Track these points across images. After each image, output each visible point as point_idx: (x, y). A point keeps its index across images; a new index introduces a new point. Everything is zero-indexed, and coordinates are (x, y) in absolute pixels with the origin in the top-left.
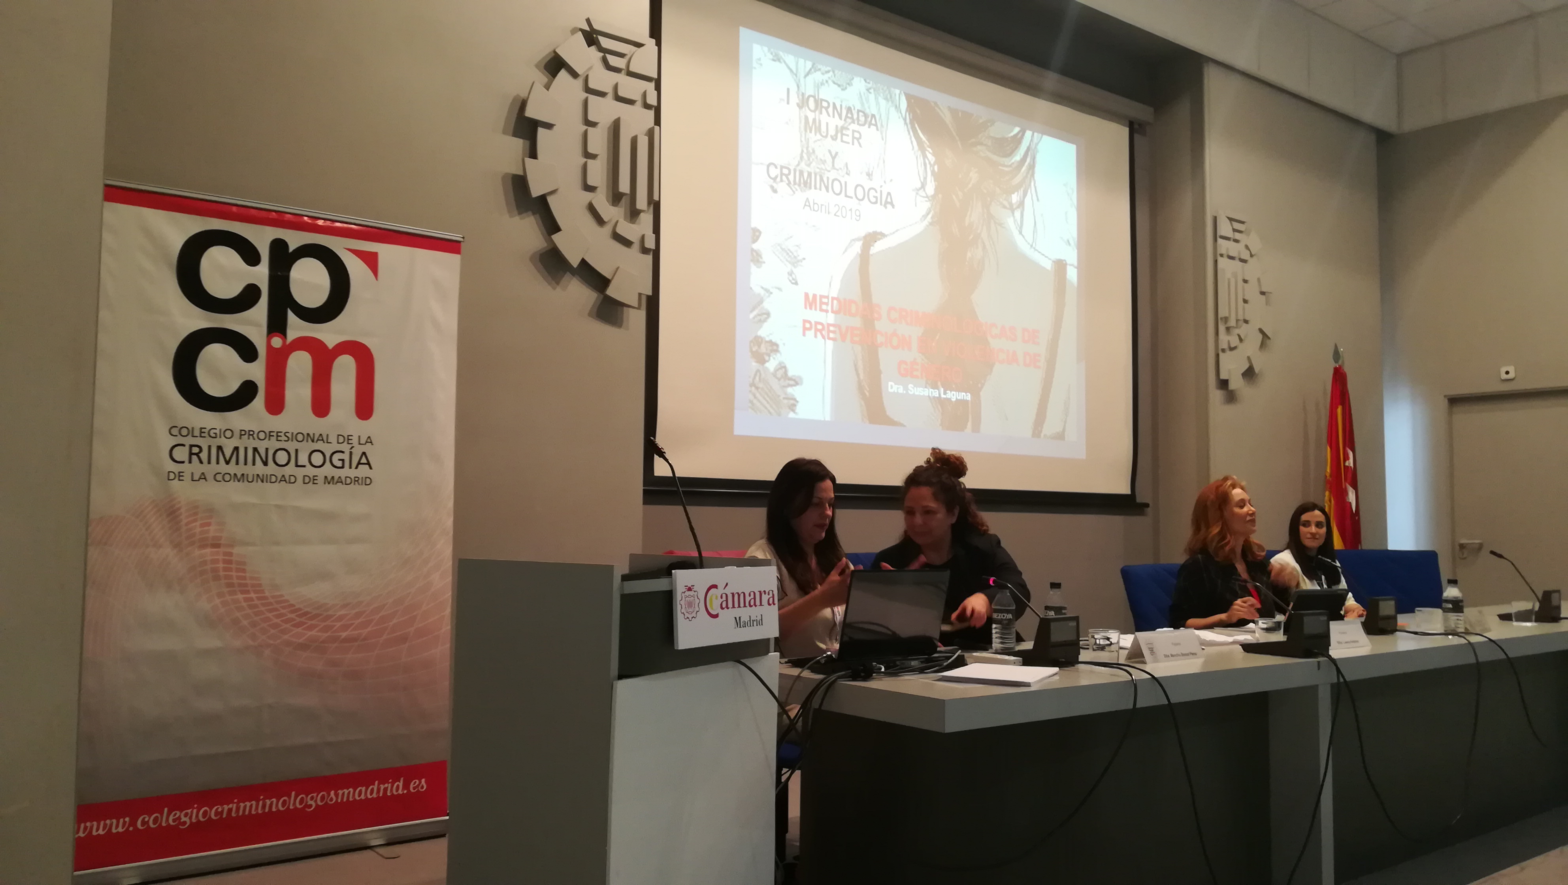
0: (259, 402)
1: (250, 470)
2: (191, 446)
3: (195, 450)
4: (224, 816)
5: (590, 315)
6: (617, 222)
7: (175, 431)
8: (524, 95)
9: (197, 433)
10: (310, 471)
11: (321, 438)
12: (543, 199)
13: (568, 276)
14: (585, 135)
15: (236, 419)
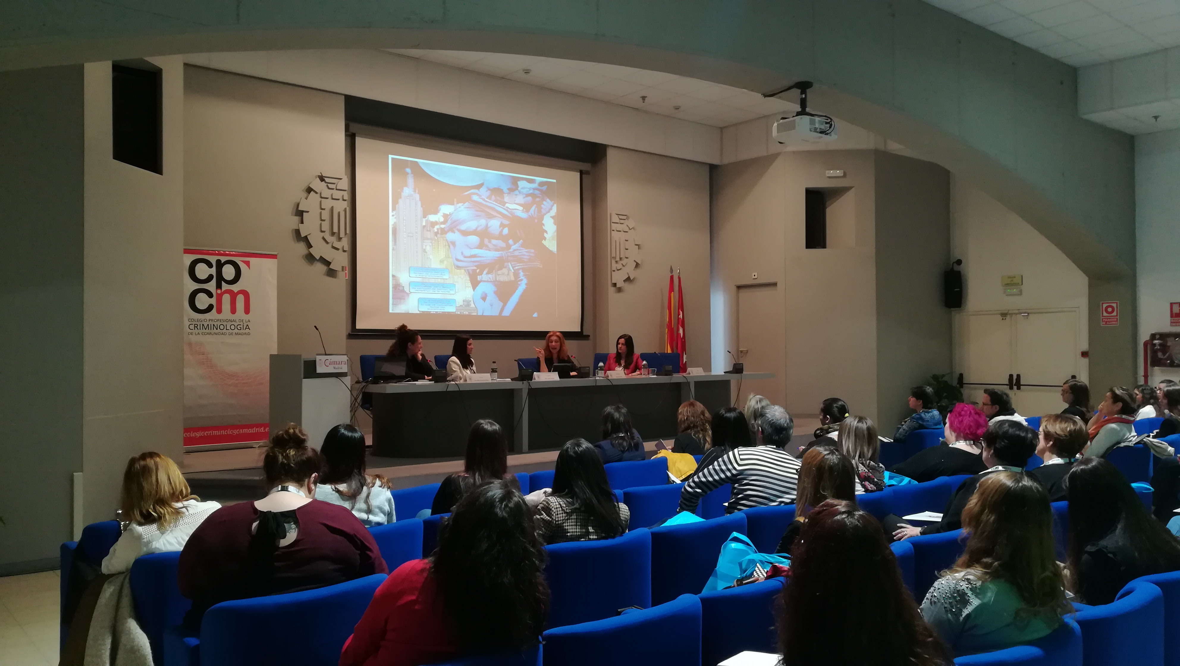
0: (214, 310)
1: (212, 331)
2: (195, 324)
3: (196, 326)
4: (209, 435)
5: (324, 275)
6: (333, 242)
7: (190, 320)
8: (298, 201)
9: (196, 321)
10: (231, 331)
11: (234, 321)
12: (306, 237)
13: (316, 262)
14: (321, 213)
15: (207, 316)
